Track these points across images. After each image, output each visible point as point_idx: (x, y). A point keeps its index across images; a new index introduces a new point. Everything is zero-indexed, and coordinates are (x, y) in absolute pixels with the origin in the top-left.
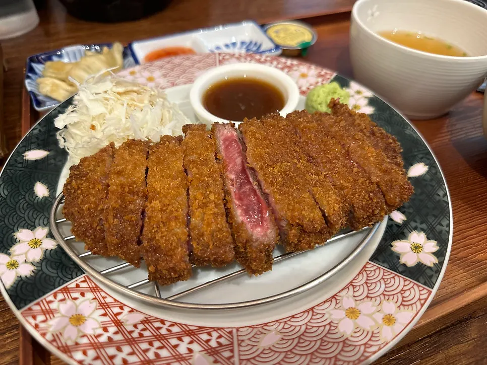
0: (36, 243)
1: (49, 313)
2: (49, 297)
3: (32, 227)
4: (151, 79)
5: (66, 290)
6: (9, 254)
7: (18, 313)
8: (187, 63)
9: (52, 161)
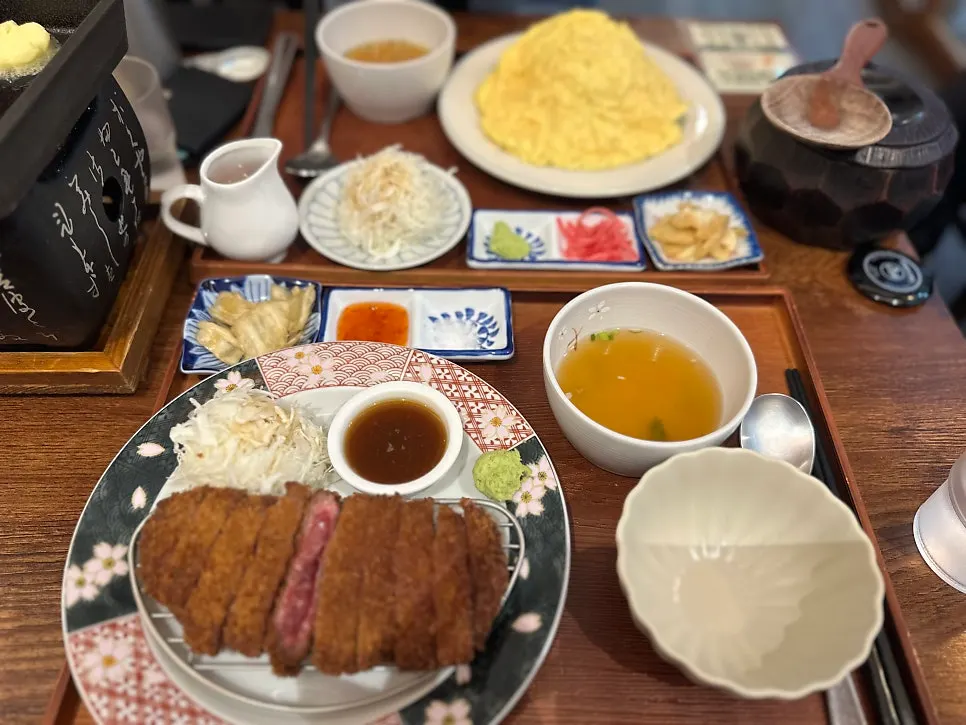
0: (110, 563)
1: (90, 645)
2: (96, 628)
3: (113, 543)
4: (317, 370)
5: (114, 627)
6: (82, 569)
7: (66, 636)
8: (370, 356)
9: (163, 462)
